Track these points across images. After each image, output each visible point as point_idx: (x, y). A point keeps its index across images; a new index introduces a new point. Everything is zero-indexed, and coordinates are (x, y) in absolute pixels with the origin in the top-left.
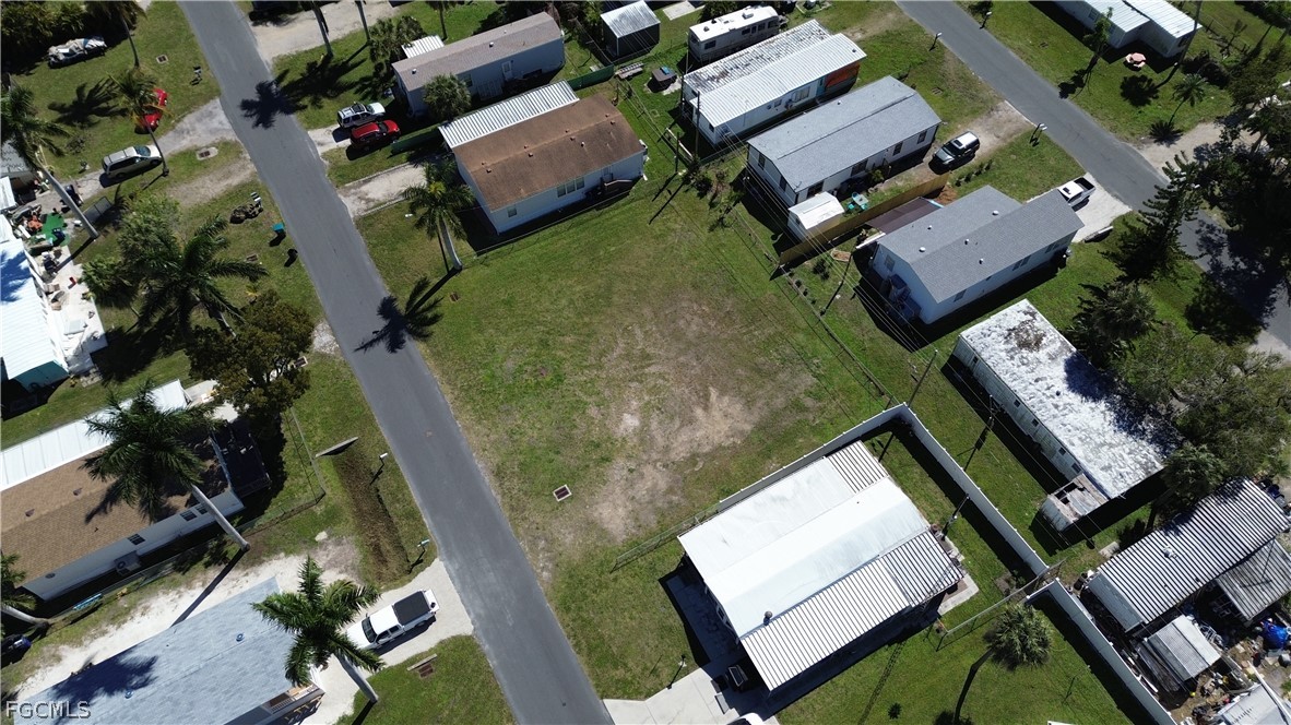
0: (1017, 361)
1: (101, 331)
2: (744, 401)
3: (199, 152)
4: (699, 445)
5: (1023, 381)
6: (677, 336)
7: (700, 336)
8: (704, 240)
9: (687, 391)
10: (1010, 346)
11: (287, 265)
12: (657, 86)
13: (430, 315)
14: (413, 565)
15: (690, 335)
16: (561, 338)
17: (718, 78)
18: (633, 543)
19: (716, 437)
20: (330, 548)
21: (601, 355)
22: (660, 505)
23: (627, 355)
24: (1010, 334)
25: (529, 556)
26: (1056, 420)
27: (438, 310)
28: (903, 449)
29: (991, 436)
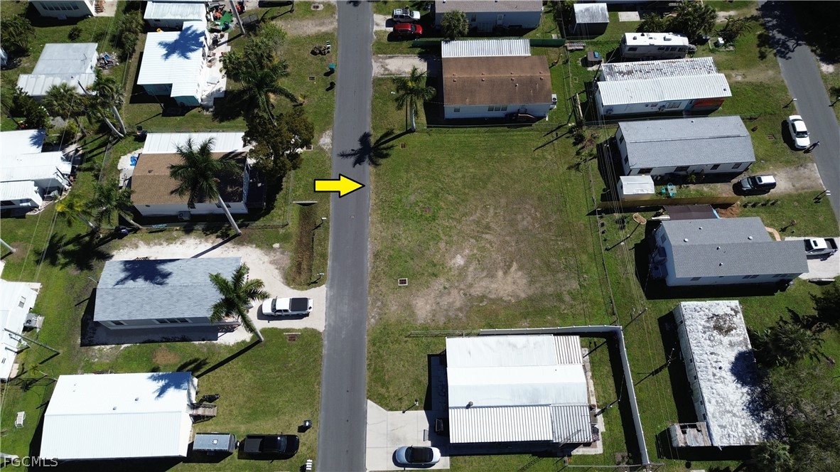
0: (706, 336)
1: (224, 89)
2: (529, 279)
3: (314, 5)
4: (490, 292)
5: (703, 350)
6: (513, 223)
7: (526, 230)
8: (561, 172)
9: (500, 258)
10: (708, 325)
11: (327, 90)
12: (586, 63)
13: (385, 152)
14: (312, 283)
15: (520, 227)
16: (447, 195)
17: (624, 74)
18: (425, 328)
19: (502, 293)
20: (278, 253)
21: (464, 215)
22: (450, 314)
23: (478, 222)
24: (713, 317)
25: (369, 307)
26: (708, 383)
27: (389, 152)
28: (606, 352)
29: (666, 371)
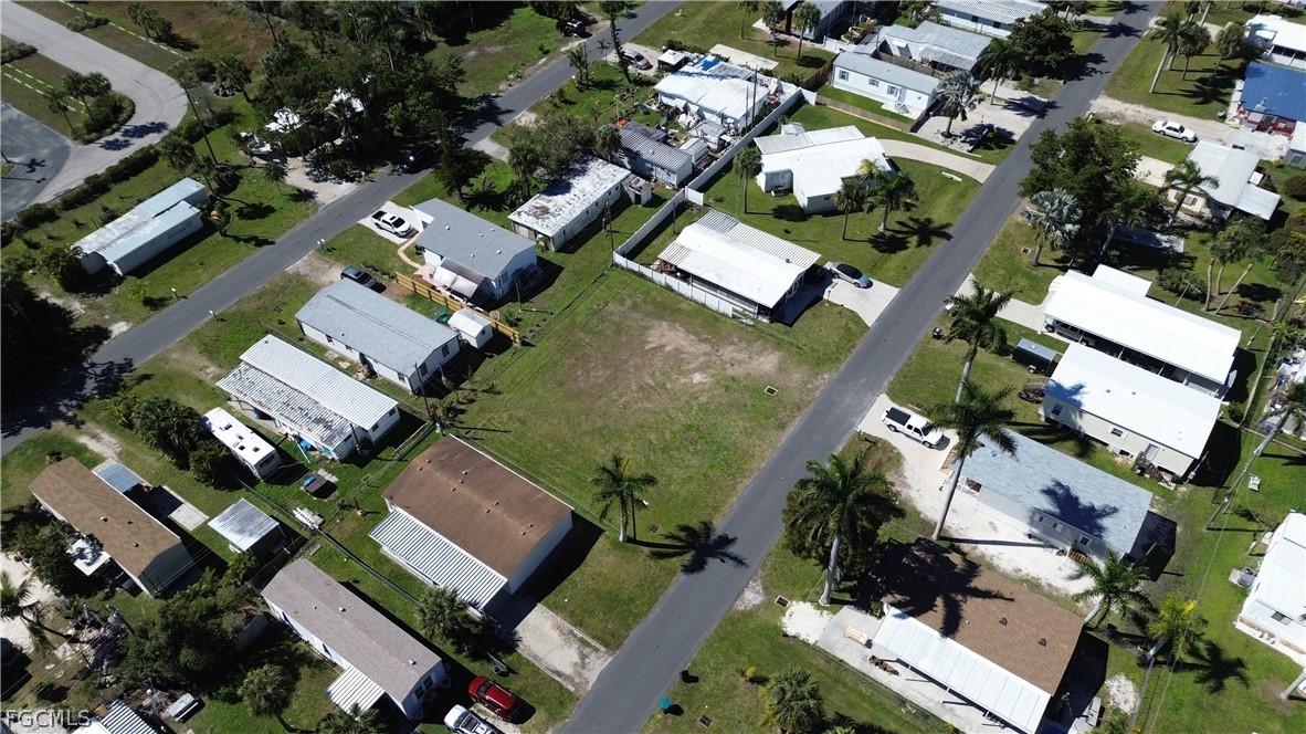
0: (561, 213)
2: (646, 331)
5: (574, 208)
8: (512, 394)
10: (551, 216)
14: (871, 442)
17: (327, 422)
18: (778, 346)
19: (682, 335)
22: (745, 344)
24: (541, 218)
25: (822, 388)
26: (595, 194)
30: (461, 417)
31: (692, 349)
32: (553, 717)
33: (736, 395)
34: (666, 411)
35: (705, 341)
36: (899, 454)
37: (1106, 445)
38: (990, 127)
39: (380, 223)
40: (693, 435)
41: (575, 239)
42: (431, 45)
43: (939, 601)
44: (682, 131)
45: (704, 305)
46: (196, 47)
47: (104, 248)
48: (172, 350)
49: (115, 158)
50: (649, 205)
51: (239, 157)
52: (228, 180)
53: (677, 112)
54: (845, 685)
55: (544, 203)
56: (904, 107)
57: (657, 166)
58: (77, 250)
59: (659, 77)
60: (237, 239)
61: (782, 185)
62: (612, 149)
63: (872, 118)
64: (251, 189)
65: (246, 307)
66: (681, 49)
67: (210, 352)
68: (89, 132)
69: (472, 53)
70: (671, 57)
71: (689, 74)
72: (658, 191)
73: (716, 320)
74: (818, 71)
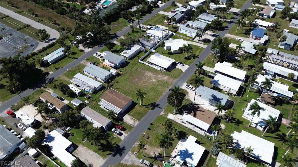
5: (131, 52)
26: (135, 50)
30: (112, 86)
31: (153, 76)
32: (129, 130)
33: (160, 83)
34: (148, 85)
35: (155, 74)
36: (188, 92)
37: (223, 90)
38: (207, 39)
39: (97, 55)
40: (153, 89)
41: (131, 58)
42: (104, 25)
43: (193, 112)
44: (151, 40)
45: (155, 69)
46: (60, 25)
47: (48, 59)
48: (61, 76)
49: (47, 44)
50: (145, 52)
51: (70, 44)
52: (68, 48)
53: (150, 36)
54: (177, 126)
55: (126, 52)
56: (191, 36)
57: (146, 45)
58: (43, 59)
59: (147, 30)
60: (71, 58)
61: (169, 49)
62: (138, 42)
63: (185, 37)
64: (73, 50)
65: (73, 69)
66: (151, 25)
67: (68, 76)
68: (42, 40)
69: (112, 26)
70: (149, 27)
71: (152, 30)
72: (147, 50)
73: (157, 71)
74: (176, 29)
